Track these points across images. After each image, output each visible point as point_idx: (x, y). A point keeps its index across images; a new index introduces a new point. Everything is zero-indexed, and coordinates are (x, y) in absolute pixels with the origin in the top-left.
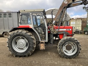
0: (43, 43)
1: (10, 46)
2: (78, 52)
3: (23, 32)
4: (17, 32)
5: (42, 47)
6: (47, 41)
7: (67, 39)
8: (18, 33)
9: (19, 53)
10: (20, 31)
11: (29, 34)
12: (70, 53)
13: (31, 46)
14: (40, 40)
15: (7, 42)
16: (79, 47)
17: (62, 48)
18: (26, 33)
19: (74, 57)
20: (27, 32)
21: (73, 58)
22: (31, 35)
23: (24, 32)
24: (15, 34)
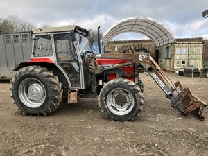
0: (74, 91)
1: (16, 96)
2: (137, 109)
3: (36, 70)
4: (26, 70)
5: (73, 98)
6: (83, 87)
7: (114, 83)
8: (28, 73)
9: (32, 108)
10: (31, 68)
11: (47, 73)
12: (122, 111)
13: (50, 95)
14: (70, 87)
15: (11, 89)
16: (138, 98)
17: (105, 100)
18: (40, 72)
19: (129, 119)
20: (43, 71)
21: (128, 121)
22: (49, 76)
23: (38, 70)
24: (23, 74)
